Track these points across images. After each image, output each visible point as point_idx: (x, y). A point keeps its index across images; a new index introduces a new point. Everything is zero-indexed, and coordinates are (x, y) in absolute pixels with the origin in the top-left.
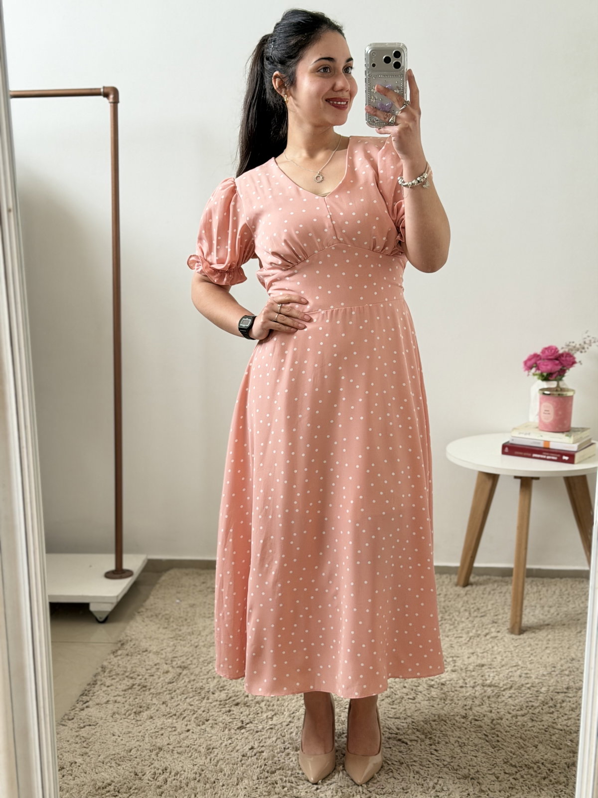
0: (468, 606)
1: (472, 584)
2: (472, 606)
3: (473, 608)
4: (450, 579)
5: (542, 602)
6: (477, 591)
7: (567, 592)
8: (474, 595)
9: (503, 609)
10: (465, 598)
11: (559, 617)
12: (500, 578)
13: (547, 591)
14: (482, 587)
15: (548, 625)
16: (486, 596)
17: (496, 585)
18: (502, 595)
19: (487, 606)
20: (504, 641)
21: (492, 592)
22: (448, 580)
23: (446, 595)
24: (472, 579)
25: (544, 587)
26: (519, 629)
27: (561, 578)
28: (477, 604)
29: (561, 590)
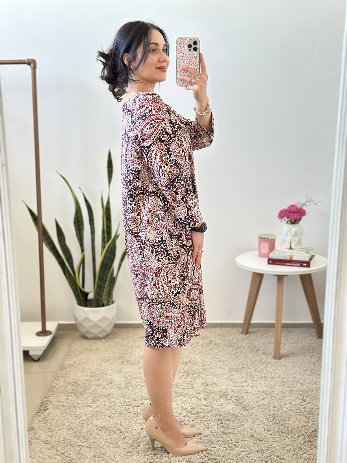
0: (249, 345)
1: (250, 333)
2: (251, 345)
3: (252, 346)
4: (238, 330)
5: (289, 341)
6: (254, 336)
7: (301, 335)
8: (251, 339)
9: (268, 346)
10: (247, 341)
11: (298, 349)
12: (265, 329)
13: (291, 335)
14: (256, 334)
15: (293, 354)
16: (258, 339)
17: (263, 333)
18: (267, 338)
19: (259, 344)
20: (271, 363)
21: (261, 337)
22: (237, 331)
23: (237, 339)
24: (250, 330)
25: (289, 333)
26: (278, 356)
27: (297, 328)
28: (254, 344)
29: (298, 334)
